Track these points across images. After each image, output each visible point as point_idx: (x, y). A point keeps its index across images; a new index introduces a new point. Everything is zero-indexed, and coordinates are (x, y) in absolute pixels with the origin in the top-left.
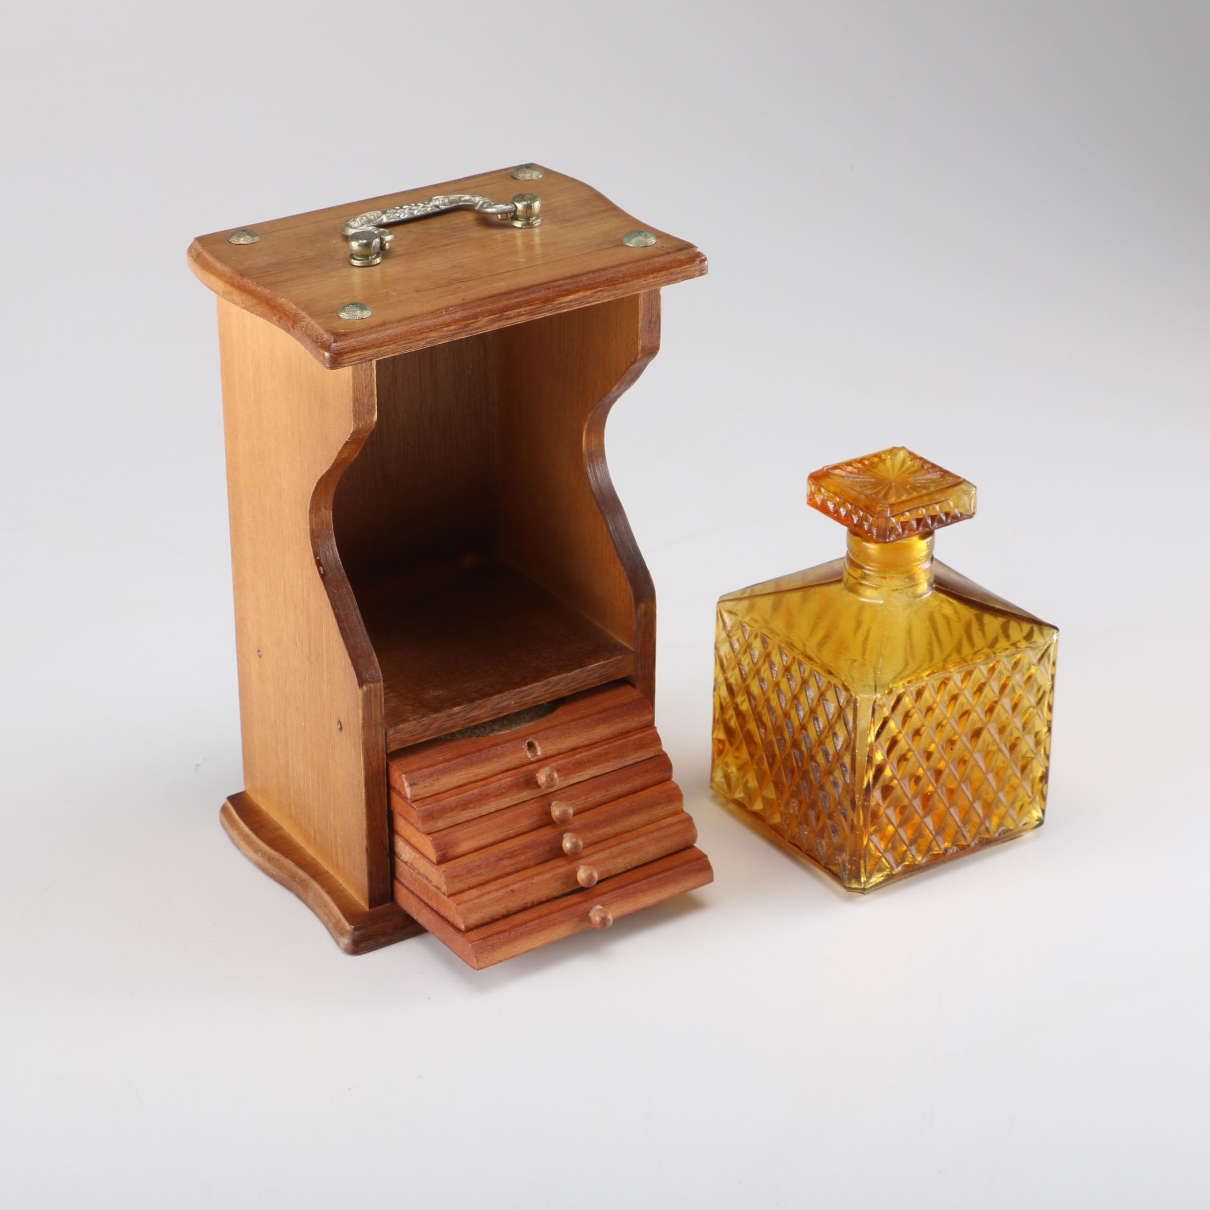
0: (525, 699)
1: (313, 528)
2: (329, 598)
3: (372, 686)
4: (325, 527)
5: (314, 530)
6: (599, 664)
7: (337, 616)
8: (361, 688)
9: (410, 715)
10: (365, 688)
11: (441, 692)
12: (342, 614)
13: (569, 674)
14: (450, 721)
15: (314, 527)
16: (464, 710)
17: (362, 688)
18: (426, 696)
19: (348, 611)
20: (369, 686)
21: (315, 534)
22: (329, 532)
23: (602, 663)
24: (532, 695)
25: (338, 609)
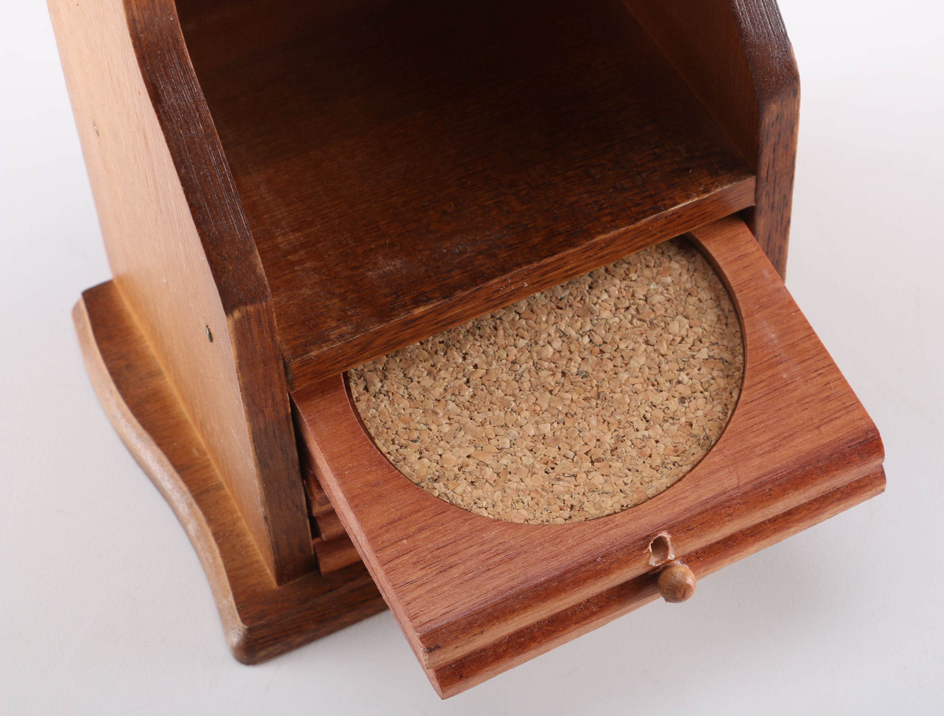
0: (550, 275)
1: (133, 16)
2: (169, 146)
3: (251, 308)
4: (159, 12)
5: (137, 18)
6: (690, 201)
7: (185, 181)
8: (230, 316)
9: (334, 324)
10: (237, 314)
11: (398, 263)
12: (194, 176)
13: (632, 227)
14: (408, 331)
15: (135, 13)
16: (435, 311)
17: (233, 316)
18: (370, 274)
19: (206, 170)
20: (245, 310)
21: (139, 26)
22: (169, 19)
23: (696, 199)
24: (563, 267)
25: (186, 167)
